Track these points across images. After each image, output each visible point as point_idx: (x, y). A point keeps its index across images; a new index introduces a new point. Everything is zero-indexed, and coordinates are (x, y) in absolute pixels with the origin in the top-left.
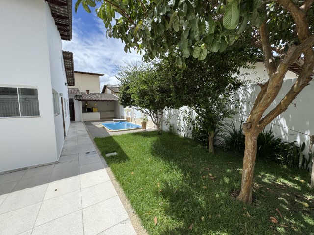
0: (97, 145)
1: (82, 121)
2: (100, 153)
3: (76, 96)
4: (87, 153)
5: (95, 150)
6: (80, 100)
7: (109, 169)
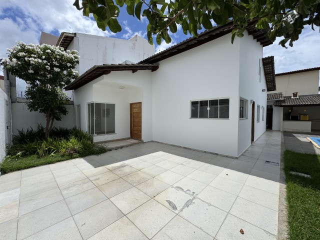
0: (285, 158)
1: (281, 130)
2: (283, 167)
3: (277, 101)
4: (267, 162)
5: (279, 162)
6: (281, 106)
7: (284, 186)
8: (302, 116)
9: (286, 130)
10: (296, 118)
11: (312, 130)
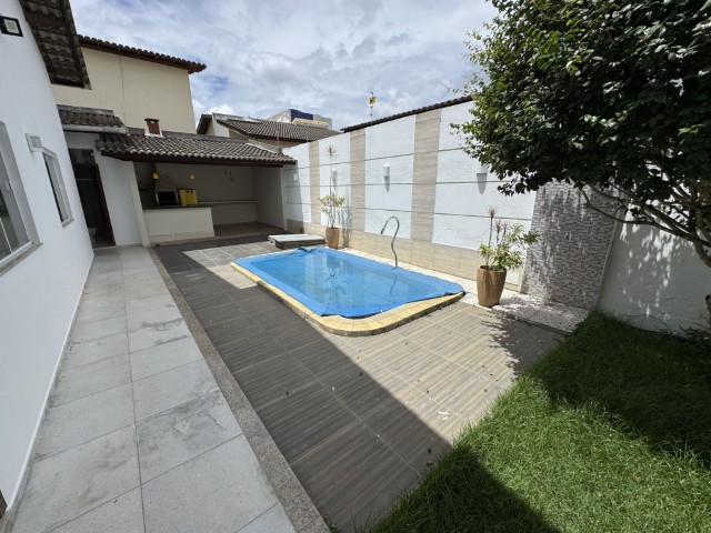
3: (104, 136)
6: (125, 157)
8: (183, 193)
9: (159, 240)
10: (169, 201)
11: (216, 228)
